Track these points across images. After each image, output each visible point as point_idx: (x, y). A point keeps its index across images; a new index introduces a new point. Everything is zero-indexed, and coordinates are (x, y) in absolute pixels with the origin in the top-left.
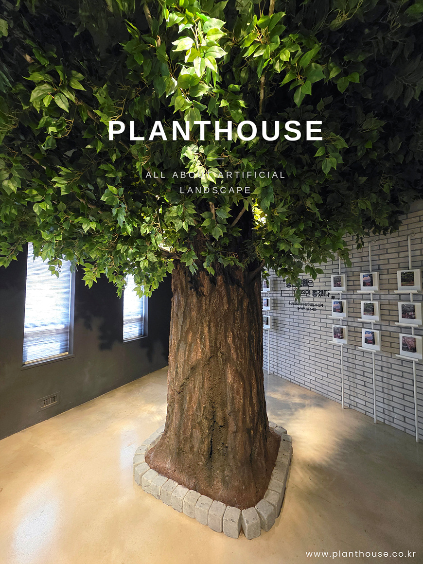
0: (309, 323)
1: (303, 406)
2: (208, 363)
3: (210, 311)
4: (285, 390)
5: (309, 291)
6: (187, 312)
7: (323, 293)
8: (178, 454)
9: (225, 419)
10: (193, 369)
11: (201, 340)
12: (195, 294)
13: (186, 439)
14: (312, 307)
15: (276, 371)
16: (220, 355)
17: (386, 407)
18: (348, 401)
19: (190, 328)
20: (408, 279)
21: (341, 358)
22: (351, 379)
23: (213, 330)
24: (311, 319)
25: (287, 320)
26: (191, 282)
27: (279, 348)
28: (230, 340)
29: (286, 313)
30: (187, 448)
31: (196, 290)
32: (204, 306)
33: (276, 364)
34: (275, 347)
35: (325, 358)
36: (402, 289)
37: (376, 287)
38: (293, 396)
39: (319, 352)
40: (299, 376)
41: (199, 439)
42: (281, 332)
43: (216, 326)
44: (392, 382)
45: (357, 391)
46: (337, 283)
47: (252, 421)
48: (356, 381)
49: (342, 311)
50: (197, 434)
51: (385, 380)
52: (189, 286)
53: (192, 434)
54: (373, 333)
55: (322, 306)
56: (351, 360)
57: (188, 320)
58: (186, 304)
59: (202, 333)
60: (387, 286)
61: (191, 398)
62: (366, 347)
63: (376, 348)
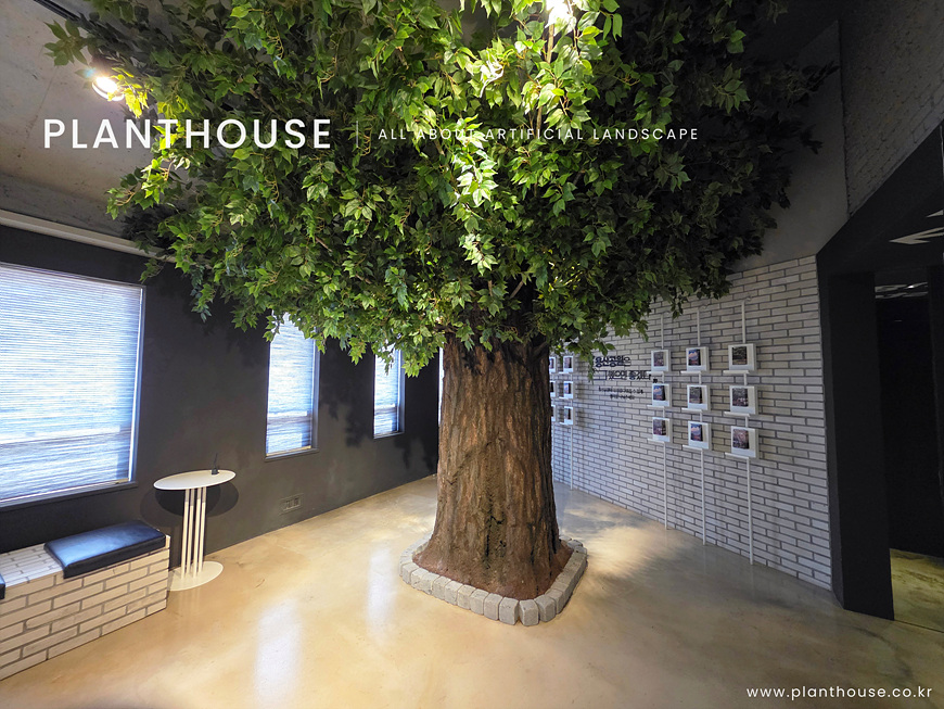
0: (625, 416)
1: (612, 525)
2: (485, 450)
3: (487, 392)
4: (592, 507)
5: (625, 372)
6: (461, 393)
7: (642, 375)
8: (451, 551)
9: (503, 514)
10: (468, 456)
11: (477, 425)
12: (470, 372)
13: (459, 534)
14: (629, 394)
15: (581, 485)
16: (498, 441)
17: (719, 523)
18: (673, 520)
19: (465, 411)
20: (740, 356)
21: (664, 461)
22: (677, 490)
23: (490, 413)
24: (627, 410)
25: (596, 412)
26: (465, 359)
27: (586, 453)
28: (509, 425)
29: (596, 402)
30: (462, 544)
31: (472, 367)
32: (480, 387)
33: (581, 475)
34: (581, 451)
35: (645, 463)
36: (735, 369)
37: (704, 366)
38: (601, 514)
39: (638, 456)
40: (611, 491)
41: (474, 535)
42: (589, 430)
43: (494, 409)
44: (725, 491)
45: (684, 505)
46: (659, 361)
47: (534, 516)
48: (684, 492)
49: (664, 399)
50: (472, 528)
51: (717, 488)
52: (464, 362)
53: (466, 528)
54: (700, 426)
55: (642, 392)
56: (677, 465)
57: (462, 403)
58: (460, 383)
59: (478, 417)
60: (717, 365)
61: (465, 488)
62: (693, 445)
63: (705, 445)
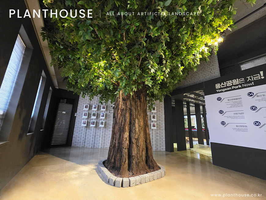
15: (103, 146)
33: (103, 143)
34: (104, 135)
42: (108, 128)
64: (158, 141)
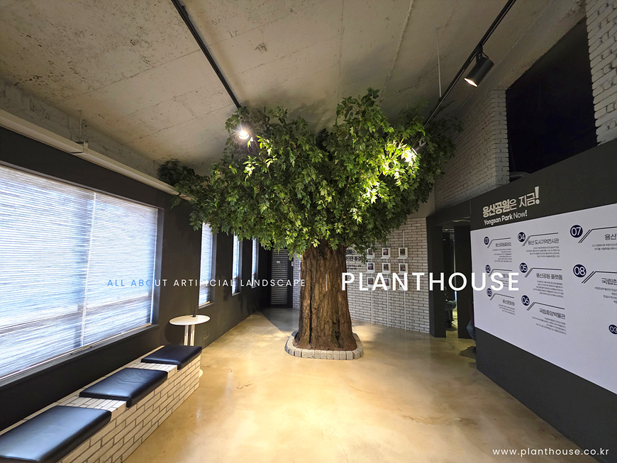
3: (330, 267)
5: (353, 258)
14: (355, 268)
17: (393, 318)
18: (374, 321)
20: (403, 252)
21: (371, 296)
32: (327, 265)
35: (362, 297)
36: (401, 257)
37: (389, 256)
39: (358, 295)
41: (328, 330)
44: (395, 305)
45: (378, 313)
48: (378, 308)
49: (373, 269)
51: (392, 304)
55: (361, 266)
56: (376, 297)
60: (394, 255)
64: (414, 313)
